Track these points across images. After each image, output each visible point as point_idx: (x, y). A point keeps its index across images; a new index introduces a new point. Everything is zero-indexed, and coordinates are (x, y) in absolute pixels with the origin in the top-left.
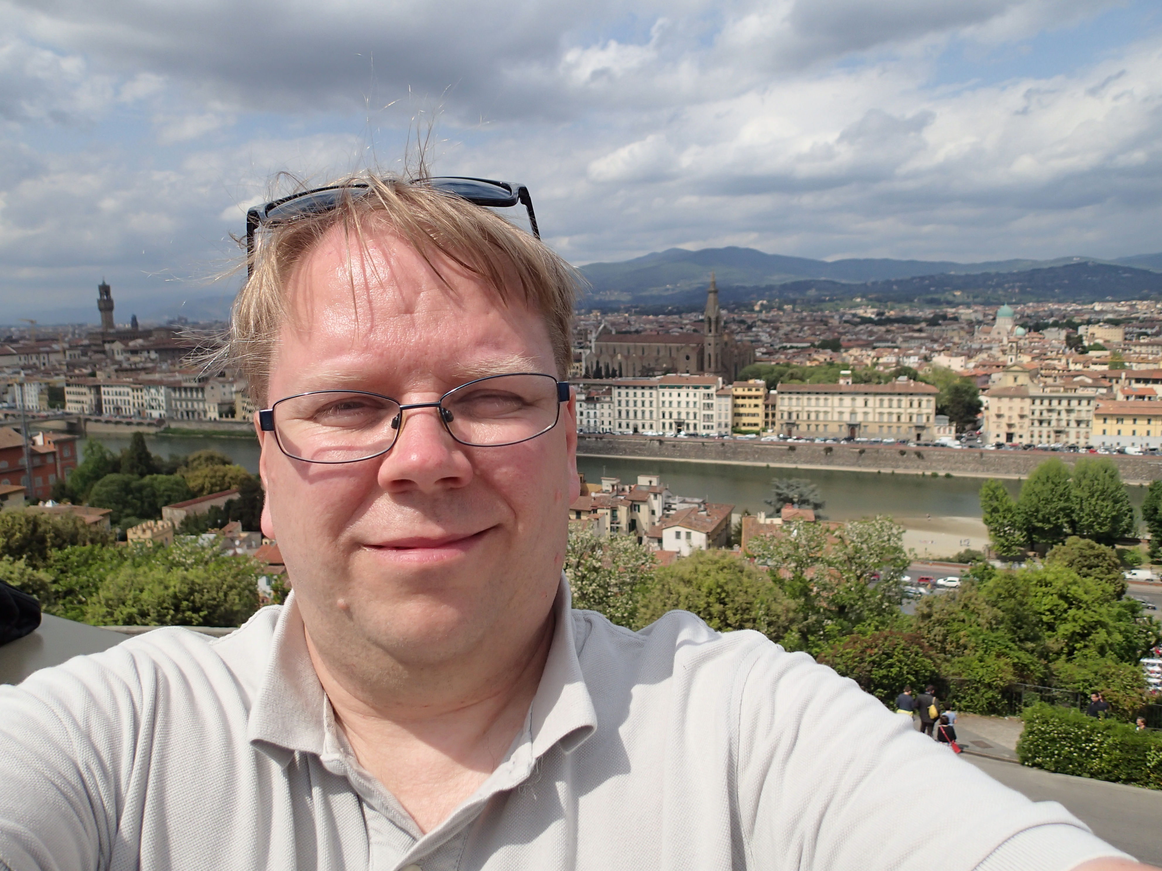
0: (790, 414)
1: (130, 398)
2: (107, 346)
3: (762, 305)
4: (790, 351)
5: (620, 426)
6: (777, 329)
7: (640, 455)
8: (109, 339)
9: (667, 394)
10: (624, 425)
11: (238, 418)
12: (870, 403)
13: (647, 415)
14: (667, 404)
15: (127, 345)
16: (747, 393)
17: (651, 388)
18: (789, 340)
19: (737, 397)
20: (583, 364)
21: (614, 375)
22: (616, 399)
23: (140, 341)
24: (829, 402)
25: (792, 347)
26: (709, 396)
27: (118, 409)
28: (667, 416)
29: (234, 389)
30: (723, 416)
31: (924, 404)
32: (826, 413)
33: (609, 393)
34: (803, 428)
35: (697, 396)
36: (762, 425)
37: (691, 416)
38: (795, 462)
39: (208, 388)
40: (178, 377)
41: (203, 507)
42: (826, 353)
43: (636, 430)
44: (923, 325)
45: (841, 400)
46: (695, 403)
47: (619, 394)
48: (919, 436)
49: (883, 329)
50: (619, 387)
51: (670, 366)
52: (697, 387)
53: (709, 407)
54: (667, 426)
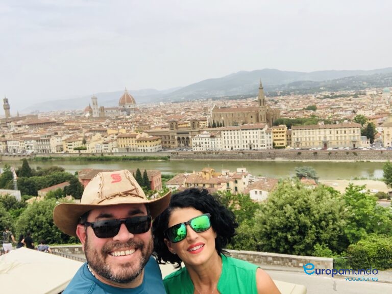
0: (298, 139)
1: (19, 145)
2: (8, 124)
3: (281, 93)
4: (295, 112)
5: (225, 147)
6: (288, 103)
7: (235, 159)
8: (9, 121)
9: (244, 132)
10: (227, 146)
11: (64, 151)
12: (332, 132)
13: (237, 142)
14: (245, 137)
15: (16, 123)
16: (278, 131)
17: (237, 130)
18: (294, 107)
19: (274, 133)
20: (208, 122)
21: (221, 126)
22: (223, 136)
23: (21, 121)
24: (315, 133)
25: (295, 110)
26: (262, 133)
27: (14, 150)
29: (62, 140)
30: (269, 141)
31: (356, 132)
32: (313, 137)
33: (220, 133)
34: (304, 144)
35: (257, 133)
36: (286, 144)
37: (255, 142)
38: (301, 159)
39: (51, 140)
40: (39, 136)
42: (310, 112)
43: (232, 148)
44: (351, 97)
45: (320, 132)
46: (257, 136)
47: (224, 134)
48: (354, 145)
49: (333, 100)
50: (224, 131)
51: (244, 121)
52: (257, 129)
53: (263, 137)
54: (245, 146)
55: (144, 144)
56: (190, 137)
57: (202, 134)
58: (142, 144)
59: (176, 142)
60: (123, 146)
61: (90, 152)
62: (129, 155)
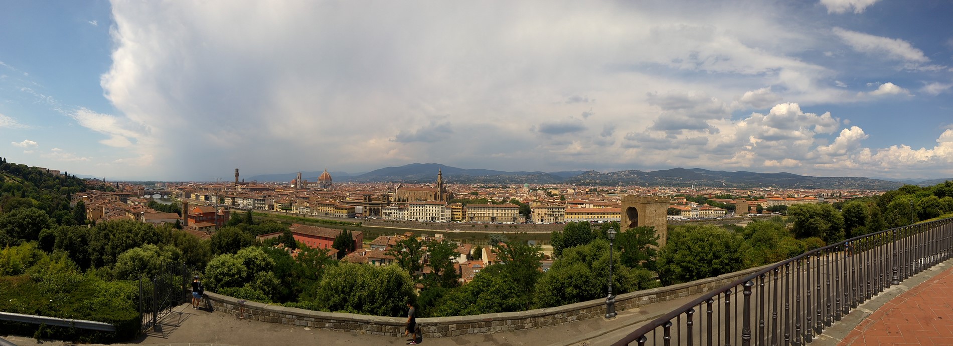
0: (471, 214)
2: (236, 187)
7: (419, 228)
9: (428, 207)
10: (412, 217)
11: (275, 210)
12: (498, 211)
13: (421, 214)
14: (428, 211)
15: (242, 187)
16: (456, 207)
17: (423, 205)
19: (453, 209)
21: (405, 201)
23: (245, 186)
24: (483, 211)
26: (443, 208)
27: (239, 205)
28: (428, 215)
29: (274, 201)
30: (448, 215)
31: (515, 211)
32: (484, 214)
33: (408, 206)
34: (476, 219)
35: (438, 208)
36: (461, 218)
37: (437, 215)
38: (474, 231)
39: (266, 199)
41: (270, 237)
42: (474, 196)
43: (417, 219)
45: (488, 210)
46: (438, 210)
47: (411, 207)
48: (514, 220)
50: (411, 204)
52: (439, 205)
53: (443, 212)
54: (428, 218)
55: (341, 211)
56: (380, 208)
57: (392, 206)
58: (339, 211)
59: (368, 211)
60: (323, 211)
61: (295, 212)
62: (326, 219)
